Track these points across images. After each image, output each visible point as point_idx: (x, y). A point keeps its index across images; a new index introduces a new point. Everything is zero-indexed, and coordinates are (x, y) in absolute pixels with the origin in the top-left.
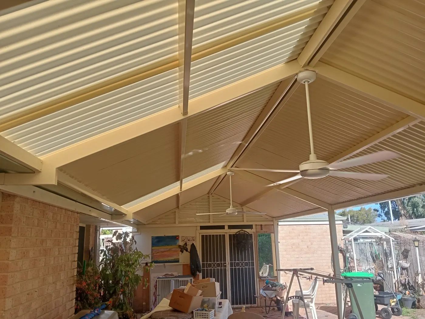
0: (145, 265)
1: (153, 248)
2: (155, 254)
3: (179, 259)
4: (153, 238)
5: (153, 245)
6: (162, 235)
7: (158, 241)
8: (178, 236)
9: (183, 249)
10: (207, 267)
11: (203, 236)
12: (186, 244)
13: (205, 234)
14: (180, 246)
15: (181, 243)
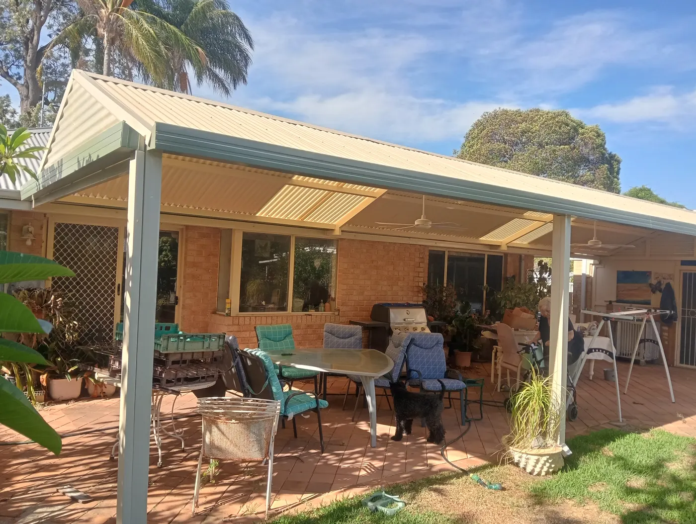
0: (608, 303)
1: (620, 285)
2: (621, 292)
3: (650, 301)
4: (618, 272)
5: (619, 281)
6: (629, 269)
7: (624, 277)
8: (650, 272)
9: (654, 289)
10: (688, 315)
11: (685, 274)
12: (659, 282)
13: (688, 272)
14: (651, 285)
15: (654, 282)
